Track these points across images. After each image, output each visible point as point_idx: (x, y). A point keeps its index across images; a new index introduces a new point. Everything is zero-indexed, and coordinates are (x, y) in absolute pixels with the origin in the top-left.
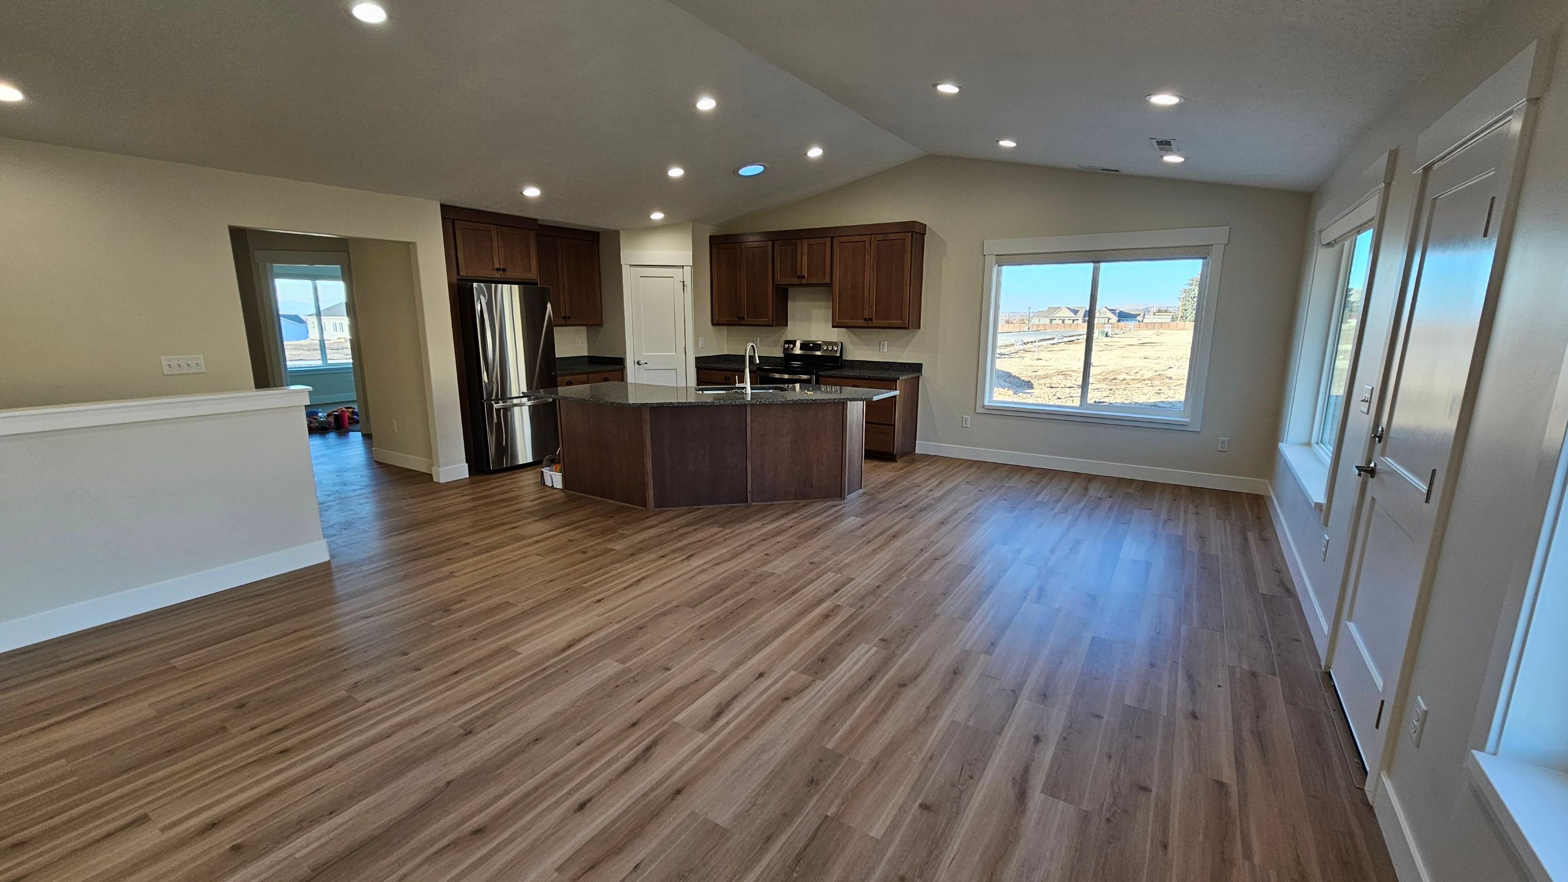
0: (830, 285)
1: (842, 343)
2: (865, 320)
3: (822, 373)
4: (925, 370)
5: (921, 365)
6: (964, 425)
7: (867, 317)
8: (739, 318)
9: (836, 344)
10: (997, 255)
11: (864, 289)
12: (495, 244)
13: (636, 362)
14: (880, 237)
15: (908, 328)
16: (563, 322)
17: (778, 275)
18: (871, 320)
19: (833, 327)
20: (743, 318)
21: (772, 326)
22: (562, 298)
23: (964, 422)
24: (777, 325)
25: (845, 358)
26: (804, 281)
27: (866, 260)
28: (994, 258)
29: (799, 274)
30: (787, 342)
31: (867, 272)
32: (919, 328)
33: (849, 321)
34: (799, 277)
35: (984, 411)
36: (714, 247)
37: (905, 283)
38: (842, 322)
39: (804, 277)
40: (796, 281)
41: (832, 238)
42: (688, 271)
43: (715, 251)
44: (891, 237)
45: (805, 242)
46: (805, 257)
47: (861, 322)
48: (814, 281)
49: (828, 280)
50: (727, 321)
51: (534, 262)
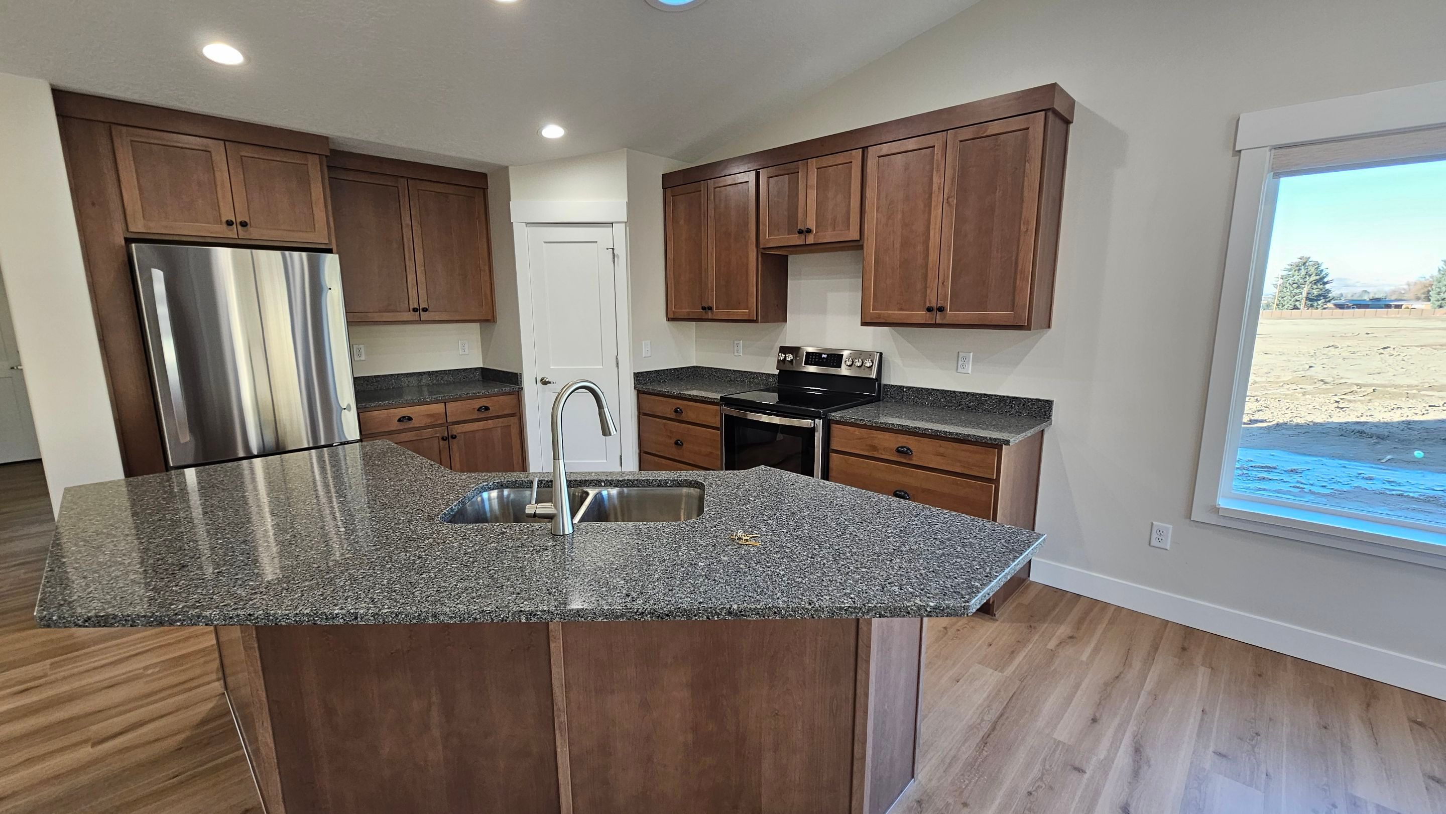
0: (856, 246)
1: (881, 354)
2: (930, 310)
3: (836, 415)
4: (1057, 414)
5: (1049, 403)
6: (1154, 542)
7: (934, 305)
8: (704, 308)
9: (870, 355)
10: (1277, 148)
11: (927, 247)
12: (222, 175)
13: (539, 380)
14: (967, 133)
15: (1028, 328)
16: (414, 316)
17: (765, 228)
18: (941, 309)
19: (864, 324)
20: (710, 308)
21: (756, 321)
22: (411, 277)
23: (1154, 535)
24: (766, 320)
25: (885, 381)
26: (811, 239)
27: (935, 188)
28: (1267, 154)
29: (800, 226)
30: (784, 350)
31: (936, 213)
32: (1049, 327)
33: (895, 314)
34: (800, 232)
35: (1213, 520)
36: (669, 191)
37: (1023, 228)
38: (879, 316)
39: (809, 231)
40: (796, 240)
41: (865, 149)
42: (620, 231)
43: (670, 199)
44: (994, 128)
45: (813, 164)
46: (813, 194)
47: (920, 315)
48: (829, 236)
49: (854, 235)
50: (688, 313)
51: (320, 214)
